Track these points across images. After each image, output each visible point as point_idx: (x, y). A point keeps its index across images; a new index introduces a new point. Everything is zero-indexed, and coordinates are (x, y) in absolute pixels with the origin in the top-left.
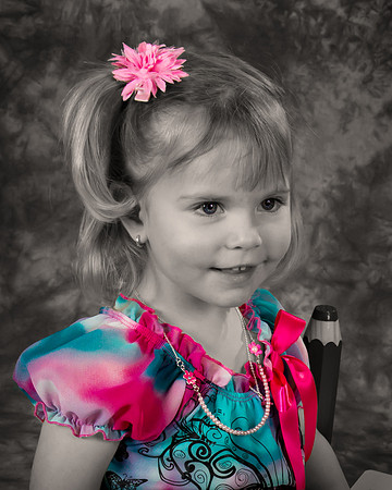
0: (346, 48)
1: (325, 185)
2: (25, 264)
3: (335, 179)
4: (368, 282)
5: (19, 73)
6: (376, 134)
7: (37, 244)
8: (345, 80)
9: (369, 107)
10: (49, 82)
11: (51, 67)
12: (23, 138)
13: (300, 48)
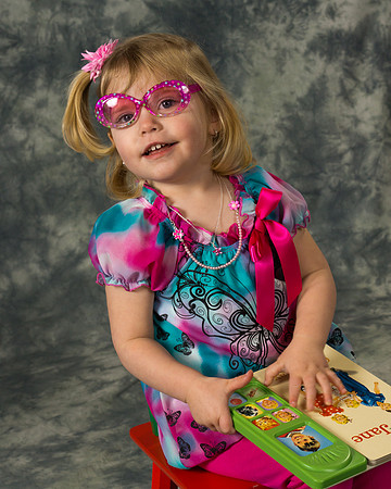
0: (267, 8)
1: (276, 119)
2: (53, 241)
3: (283, 113)
4: (330, 187)
5: (15, 93)
6: (307, 69)
7: (60, 223)
8: (272, 33)
9: (296, 50)
10: (40, 94)
11: (40, 82)
12: (30, 142)
13: (230, 18)
